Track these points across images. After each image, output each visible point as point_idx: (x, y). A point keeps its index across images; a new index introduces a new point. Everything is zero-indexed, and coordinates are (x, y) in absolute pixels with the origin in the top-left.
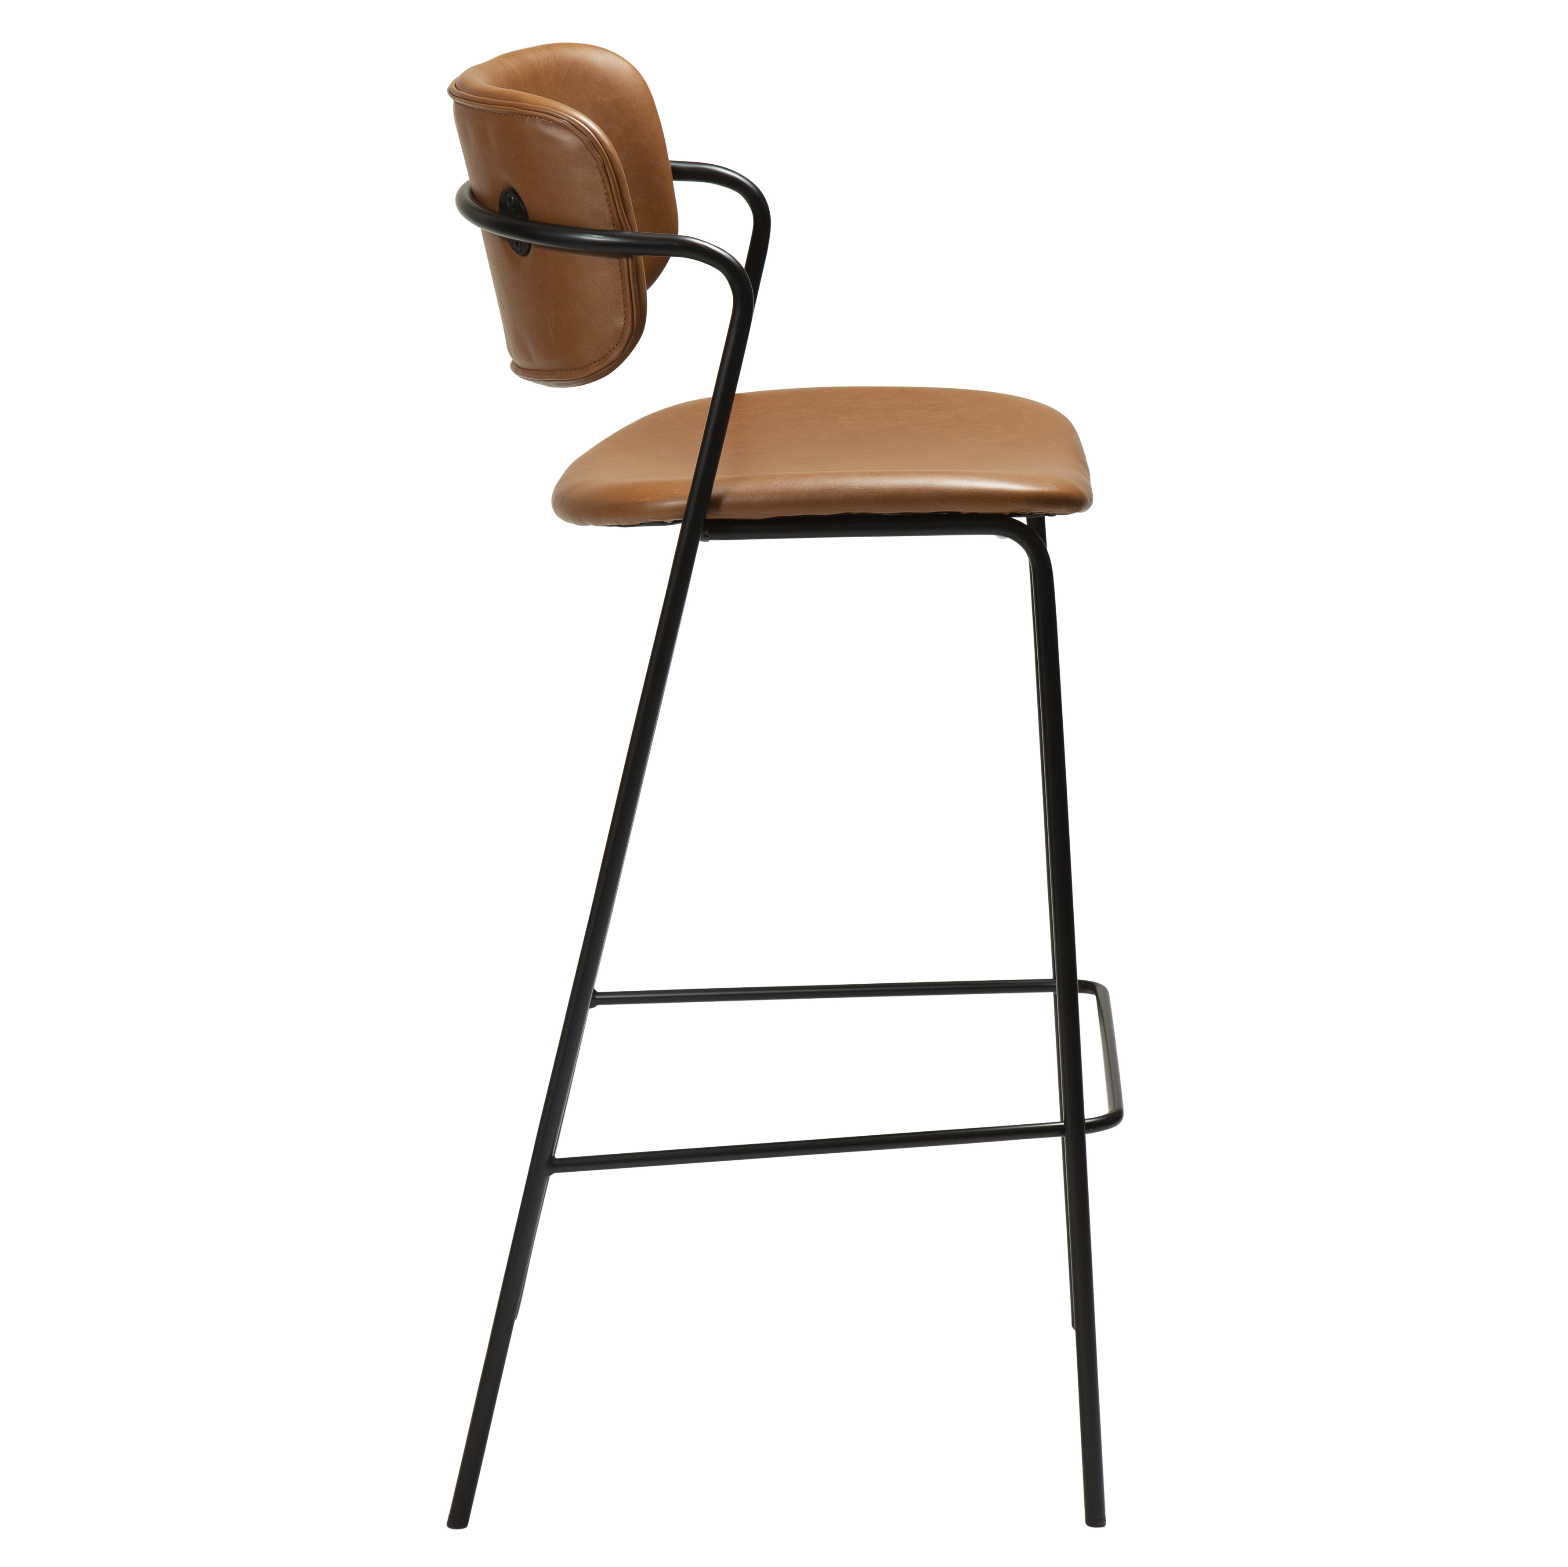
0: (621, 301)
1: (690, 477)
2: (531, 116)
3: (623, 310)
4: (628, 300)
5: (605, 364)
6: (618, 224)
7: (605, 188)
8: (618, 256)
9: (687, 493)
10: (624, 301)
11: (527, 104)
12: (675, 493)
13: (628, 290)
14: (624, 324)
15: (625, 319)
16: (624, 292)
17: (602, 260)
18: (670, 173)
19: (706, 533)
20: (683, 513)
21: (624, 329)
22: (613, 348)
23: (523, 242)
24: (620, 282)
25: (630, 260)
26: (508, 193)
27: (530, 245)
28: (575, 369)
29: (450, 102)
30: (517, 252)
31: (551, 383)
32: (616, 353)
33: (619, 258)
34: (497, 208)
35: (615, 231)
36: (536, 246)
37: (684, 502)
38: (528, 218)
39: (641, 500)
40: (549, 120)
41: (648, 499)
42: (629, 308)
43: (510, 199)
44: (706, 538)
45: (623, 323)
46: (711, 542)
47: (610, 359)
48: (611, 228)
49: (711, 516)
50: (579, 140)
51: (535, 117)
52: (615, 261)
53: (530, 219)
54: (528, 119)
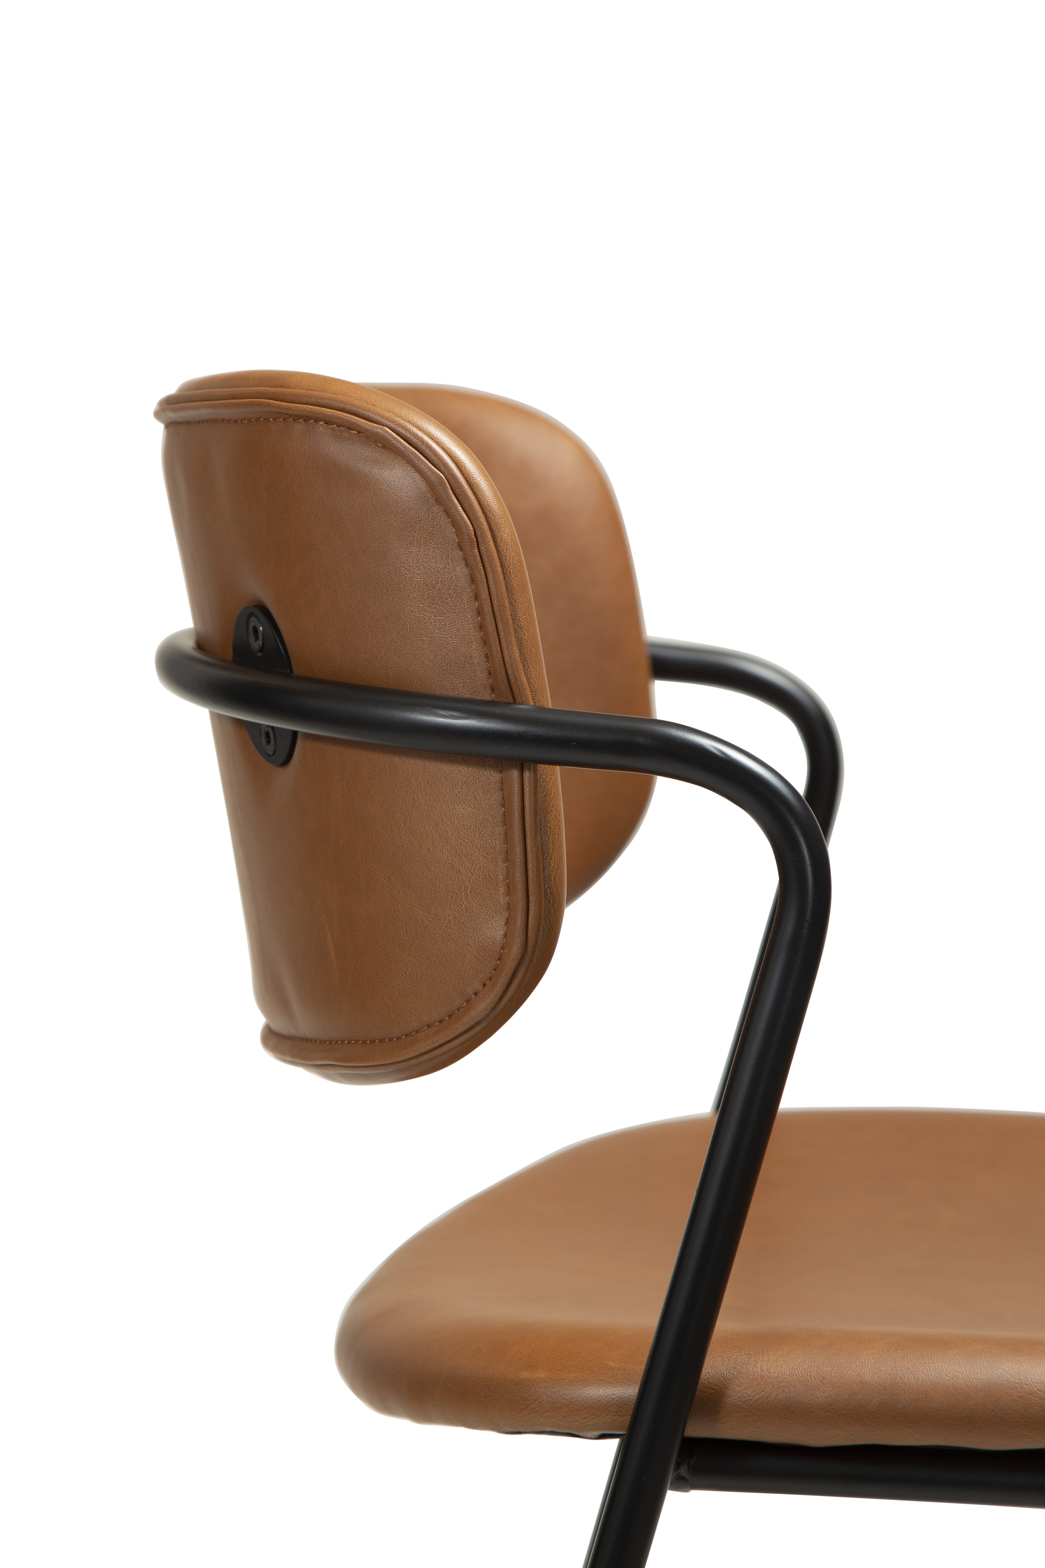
0: (501, 877)
1: (652, 1321)
2: (306, 418)
3: (503, 900)
4: (519, 876)
5: (459, 1028)
6: (504, 687)
7: (477, 597)
8: (501, 763)
9: (639, 1368)
10: (507, 877)
11: (300, 391)
12: (610, 1363)
13: (518, 850)
14: (505, 935)
15: (507, 923)
16: (508, 856)
17: (459, 773)
18: (644, 667)
19: (683, 1471)
20: (627, 1419)
21: (503, 948)
22: (476, 994)
23: (278, 728)
24: (499, 830)
25: (527, 774)
26: (251, 614)
27: (295, 734)
28: (381, 1041)
29: (158, 430)
30: (267, 757)
31: (330, 1072)
32: (481, 1007)
33: (501, 772)
34: (230, 654)
35: (492, 703)
36: (308, 736)
37: (631, 1391)
38: (292, 671)
39: (524, 1375)
40: (350, 427)
41: (541, 1375)
42: (520, 894)
43: (256, 630)
44: (684, 1484)
45: (502, 932)
46: (694, 1493)
47: (467, 1021)
48: (487, 696)
49: (696, 1429)
50: (416, 476)
51: (317, 420)
52: (491, 776)
53: (296, 671)
54: (299, 427)
